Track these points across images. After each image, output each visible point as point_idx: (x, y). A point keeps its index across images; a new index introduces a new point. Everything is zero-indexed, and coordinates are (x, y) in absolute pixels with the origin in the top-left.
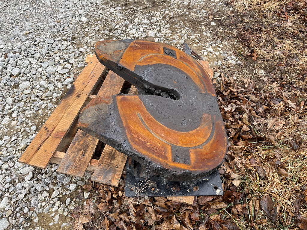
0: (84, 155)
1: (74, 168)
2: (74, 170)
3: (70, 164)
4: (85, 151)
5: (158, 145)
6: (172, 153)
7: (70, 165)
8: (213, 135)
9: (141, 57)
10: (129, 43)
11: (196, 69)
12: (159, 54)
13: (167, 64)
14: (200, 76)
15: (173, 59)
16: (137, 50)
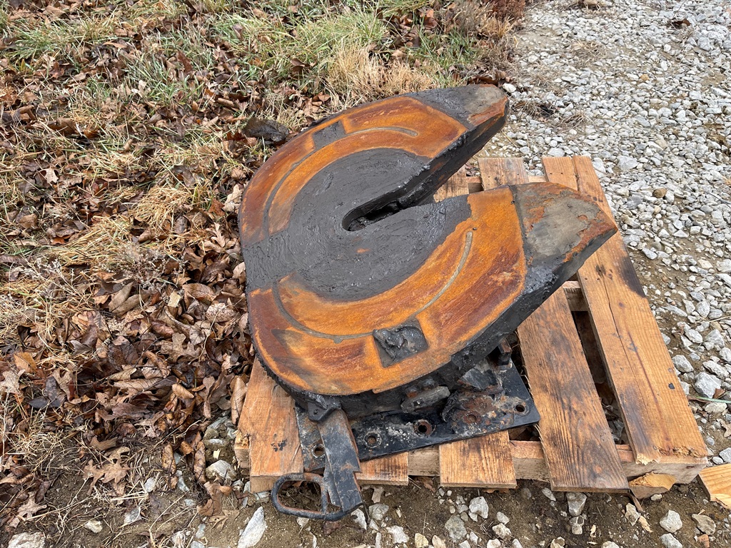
5: (367, 122)
6: (343, 128)
8: (270, 198)
9: (473, 246)
10: (530, 266)
11: (303, 344)
12: (429, 304)
13: (396, 287)
14: (291, 329)
15: (383, 322)
16: (498, 259)
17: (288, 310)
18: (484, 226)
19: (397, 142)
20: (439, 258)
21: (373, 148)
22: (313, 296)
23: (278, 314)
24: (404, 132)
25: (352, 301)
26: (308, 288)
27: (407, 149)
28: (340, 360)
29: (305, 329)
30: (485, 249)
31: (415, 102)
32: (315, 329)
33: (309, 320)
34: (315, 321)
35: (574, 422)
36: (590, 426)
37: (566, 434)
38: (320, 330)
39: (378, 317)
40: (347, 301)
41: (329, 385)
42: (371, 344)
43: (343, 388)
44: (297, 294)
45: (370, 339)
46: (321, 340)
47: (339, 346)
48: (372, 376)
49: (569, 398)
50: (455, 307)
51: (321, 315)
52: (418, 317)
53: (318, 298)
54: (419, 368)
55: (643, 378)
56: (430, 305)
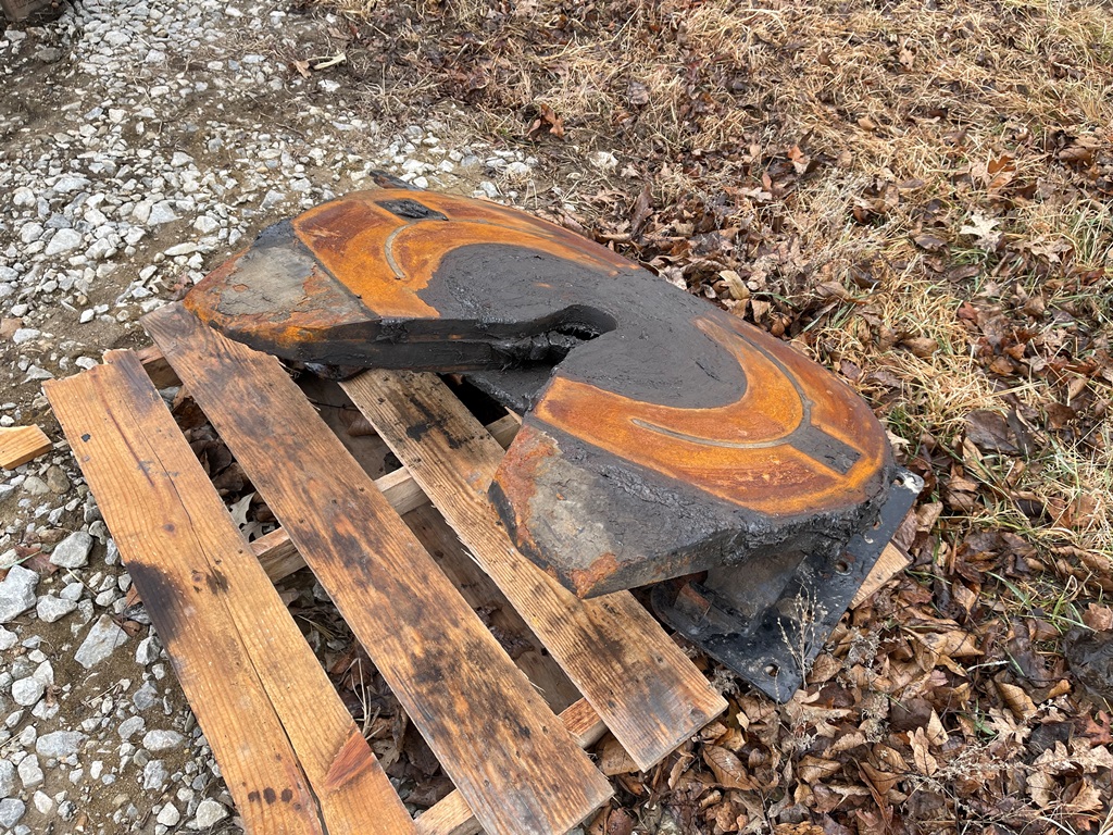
0: (525, 733)
1: (553, 798)
2: (564, 802)
3: (528, 802)
4: (513, 717)
5: (777, 463)
6: (815, 458)
7: (531, 806)
8: (775, 360)
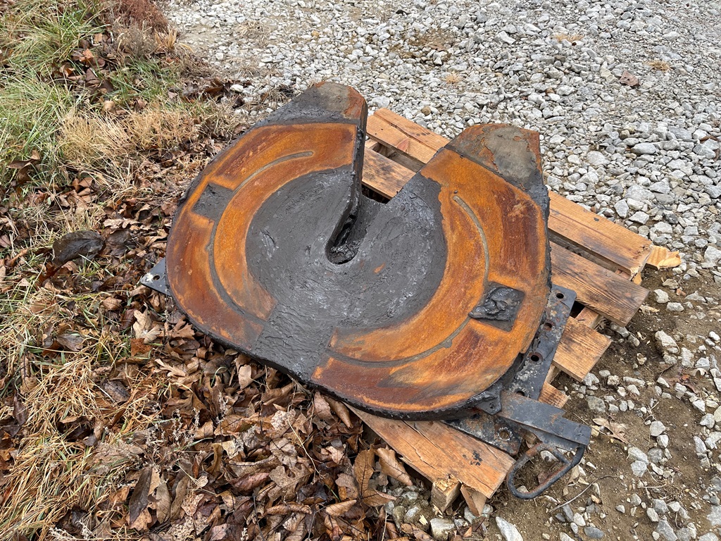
5: (243, 169)
6: (222, 187)
8: (219, 292)
9: (469, 204)
10: (526, 191)
11: (421, 372)
12: (487, 265)
13: (445, 272)
14: (394, 370)
15: (468, 304)
16: (499, 201)
17: (371, 360)
18: (460, 186)
19: (300, 169)
20: (453, 229)
21: (280, 186)
22: (381, 332)
23: (364, 370)
24: (295, 157)
25: (421, 309)
26: (367, 330)
27: (317, 168)
28: (468, 356)
29: (407, 360)
30: (482, 201)
31: (274, 128)
32: (417, 352)
33: (401, 351)
34: (409, 347)
35: (587, 279)
36: (596, 275)
37: (594, 290)
38: (422, 350)
39: (459, 304)
40: (417, 313)
41: (484, 379)
42: (478, 325)
43: (496, 371)
44: (363, 342)
45: (473, 322)
46: (433, 356)
47: (454, 347)
48: (508, 344)
49: (568, 268)
50: (509, 253)
51: (407, 339)
52: (491, 280)
53: (387, 330)
54: (535, 311)
55: (581, 226)
56: (490, 266)
